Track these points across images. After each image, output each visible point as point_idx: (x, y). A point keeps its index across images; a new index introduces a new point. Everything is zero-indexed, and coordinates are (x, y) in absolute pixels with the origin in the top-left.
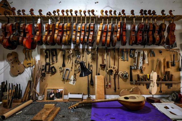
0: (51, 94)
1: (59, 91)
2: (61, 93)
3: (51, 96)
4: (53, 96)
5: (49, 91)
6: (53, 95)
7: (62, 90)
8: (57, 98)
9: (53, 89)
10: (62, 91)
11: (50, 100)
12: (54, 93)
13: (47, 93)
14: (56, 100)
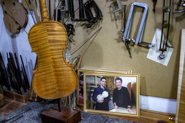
0: (99, 91)
1: (125, 84)
2: (130, 92)
3: (100, 98)
4: (106, 100)
5: (92, 81)
6: (105, 94)
7: (133, 80)
8: (119, 105)
9: (103, 78)
10: (135, 85)
11: (96, 109)
12: (106, 89)
13: (87, 88)
14: (115, 110)
